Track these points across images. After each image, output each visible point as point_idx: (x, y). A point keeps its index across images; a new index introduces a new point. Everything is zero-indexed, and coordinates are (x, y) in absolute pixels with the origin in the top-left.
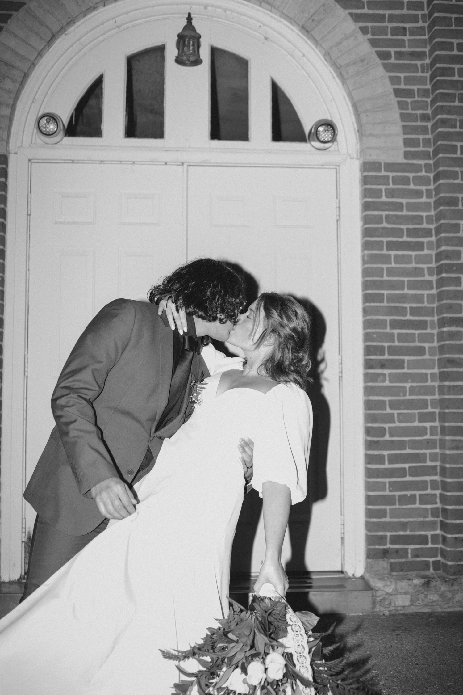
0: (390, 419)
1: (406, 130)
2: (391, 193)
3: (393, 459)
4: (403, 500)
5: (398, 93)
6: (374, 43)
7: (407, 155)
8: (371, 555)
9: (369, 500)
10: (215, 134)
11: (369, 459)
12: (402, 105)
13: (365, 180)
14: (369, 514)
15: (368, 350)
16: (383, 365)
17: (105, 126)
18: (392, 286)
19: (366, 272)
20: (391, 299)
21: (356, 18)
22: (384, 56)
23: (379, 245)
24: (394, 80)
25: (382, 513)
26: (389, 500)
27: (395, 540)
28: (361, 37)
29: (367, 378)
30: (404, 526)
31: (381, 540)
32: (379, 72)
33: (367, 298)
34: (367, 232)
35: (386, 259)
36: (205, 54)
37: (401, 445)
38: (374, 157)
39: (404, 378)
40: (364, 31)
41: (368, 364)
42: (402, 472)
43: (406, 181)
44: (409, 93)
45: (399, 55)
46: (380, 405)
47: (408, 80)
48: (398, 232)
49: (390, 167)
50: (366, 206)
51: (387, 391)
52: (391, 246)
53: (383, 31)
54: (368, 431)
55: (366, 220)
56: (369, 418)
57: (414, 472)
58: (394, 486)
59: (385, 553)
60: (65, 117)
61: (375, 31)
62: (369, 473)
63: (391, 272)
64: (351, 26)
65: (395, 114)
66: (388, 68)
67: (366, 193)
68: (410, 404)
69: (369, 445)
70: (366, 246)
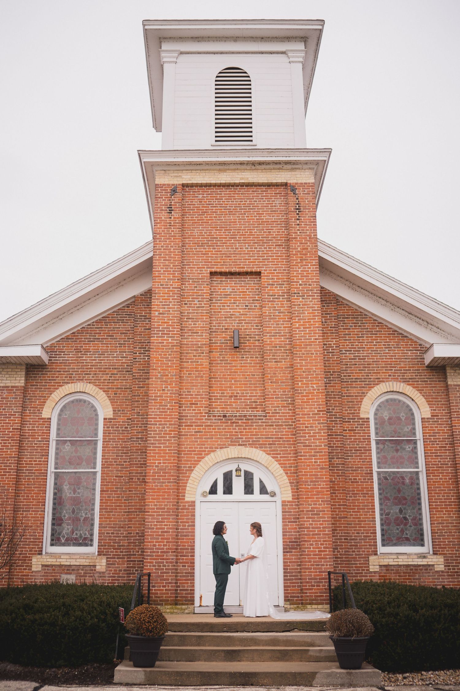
0: (289, 566)
1: (292, 492)
2: (289, 509)
3: (290, 576)
4: (293, 586)
5: (290, 483)
6: (284, 470)
7: (293, 499)
8: (285, 600)
9: (285, 587)
10: (246, 493)
11: (285, 576)
12: (291, 486)
13: (282, 505)
14: (285, 590)
15: (284, 548)
16: (287, 552)
17: (218, 492)
18: (289, 532)
19: (283, 529)
20: (289, 535)
21: (280, 464)
22: (287, 473)
23: (286, 522)
24: (289, 480)
25: (288, 590)
26: (289, 587)
27: (291, 597)
28: (281, 469)
29: (284, 556)
30: (293, 593)
31: (288, 597)
32: (286, 477)
33: (283, 535)
34: (283, 519)
35: (288, 525)
36: (242, 473)
37: (292, 573)
38: (284, 499)
39: (293, 555)
40: (282, 467)
41: (284, 552)
42: (292, 579)
43: (292, 505)
44: (293, 483)
45: (290, 473)
46: (287, 562)
47: (293, 480)
48: (291, 518)
49: (289, 502)
50: (283, 512)
51: (288, 559)
52: (289, 522)
53: (286, 467)
54: (284, 569)
55: (283, 515)
56: (284, 566)
57: (296, 579)
58: (290, 583)
59: (288, 600)
60: (208, 491)
61: (285, 467)
62: (285, 580)
63: (289, 529)
64: (278, 466)
65: (290, 488)
66: (288, 476)
67: (283, 509)
68: (294, 562)
69: (284, 572)
70: (283, 522)
